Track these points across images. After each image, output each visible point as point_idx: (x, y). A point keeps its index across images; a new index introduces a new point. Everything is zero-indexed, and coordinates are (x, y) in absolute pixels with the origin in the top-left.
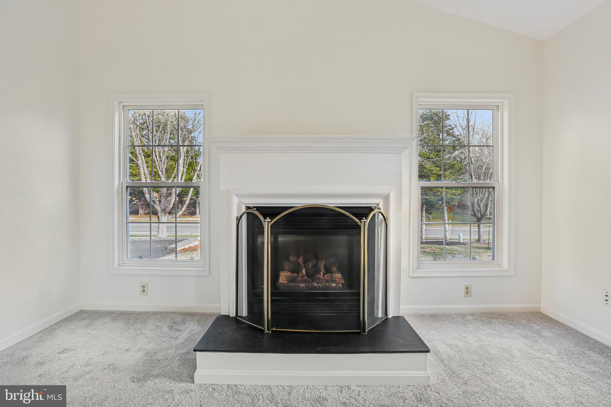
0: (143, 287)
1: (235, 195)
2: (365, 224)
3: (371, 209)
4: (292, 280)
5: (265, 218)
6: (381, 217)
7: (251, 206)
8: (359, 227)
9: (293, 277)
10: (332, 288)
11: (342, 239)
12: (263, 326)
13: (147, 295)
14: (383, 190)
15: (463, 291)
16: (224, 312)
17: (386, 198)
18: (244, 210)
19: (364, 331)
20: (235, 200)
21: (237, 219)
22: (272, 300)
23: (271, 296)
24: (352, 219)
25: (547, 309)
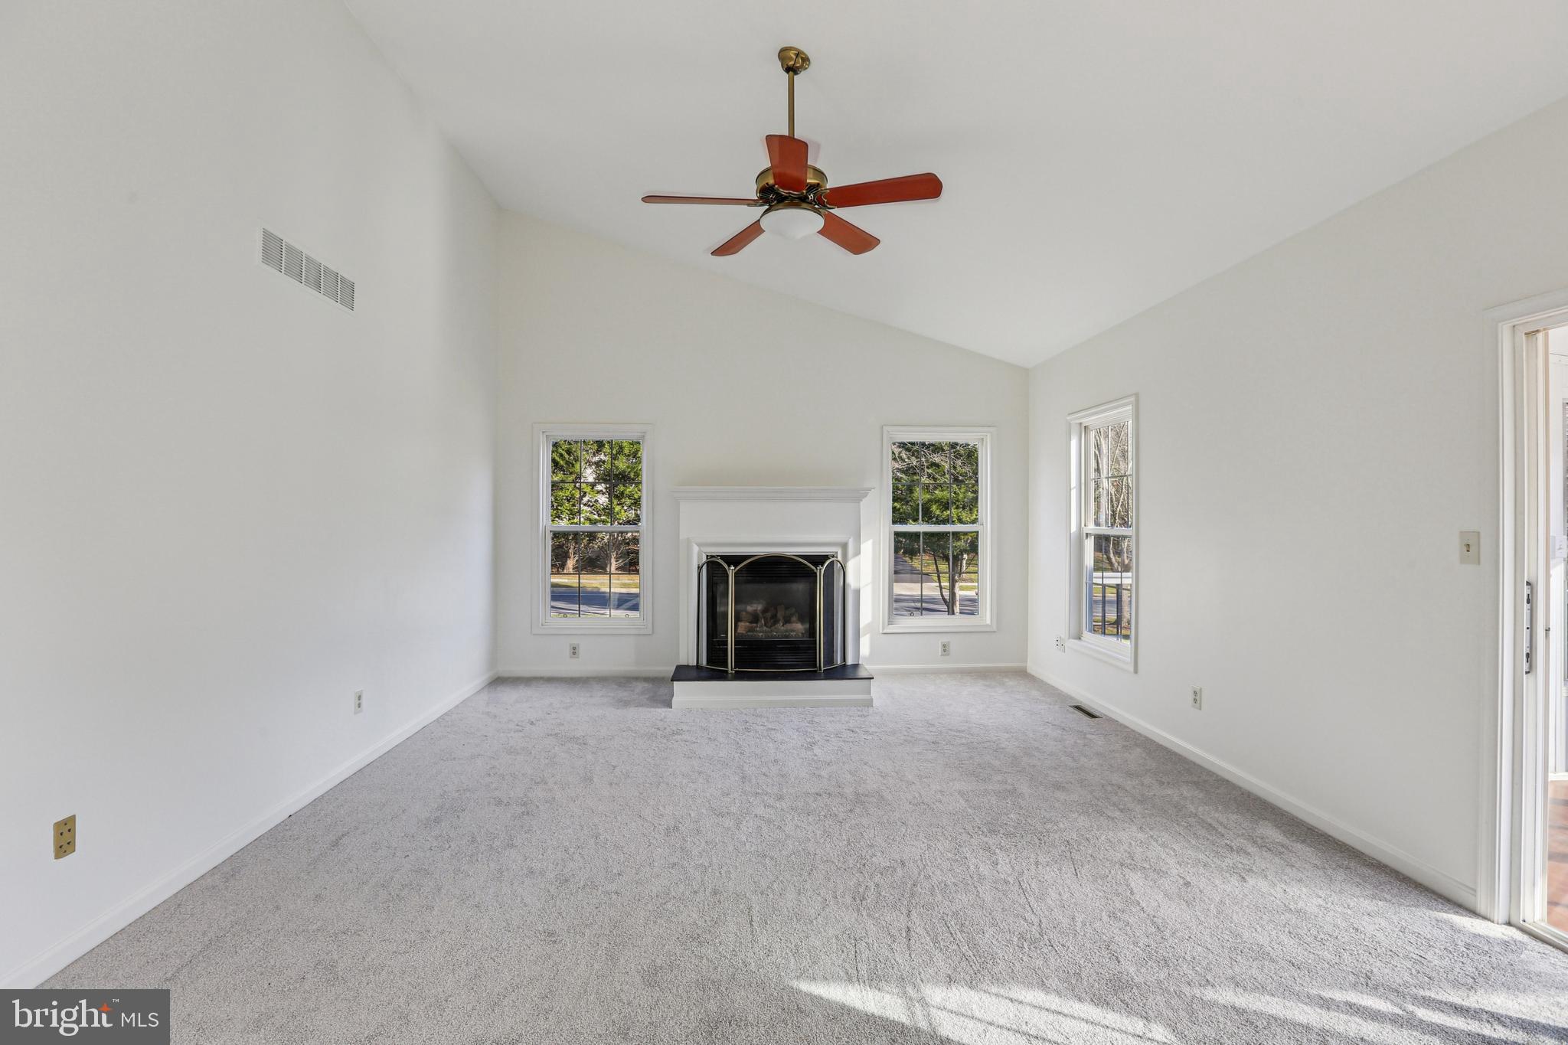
0: (574, 648)
1: (696, 544)
2: (821, 571)
3: (826, 557)
4: (751, 630)
5: (729, 566)
6: (839, 565)
7: (713, 554)
8: (816, 573)
9: (752, 627)
10: (792, 637)
11: (799, 587)
12: (727, 667)
13: (578, 658)
14: (839, 537)
15: (940, 649)
16: (683, 662)
17: (844, 546)
18: (704, 559)
19: (820, 670)
20: (696, 549)
21: (699, 567)
22: (735, 648)
23: (735, 645)
24: (809, 567)
25: (1032, 668)
